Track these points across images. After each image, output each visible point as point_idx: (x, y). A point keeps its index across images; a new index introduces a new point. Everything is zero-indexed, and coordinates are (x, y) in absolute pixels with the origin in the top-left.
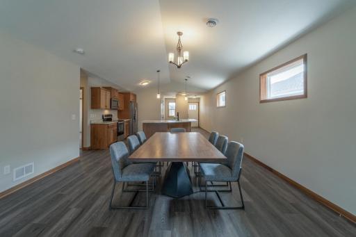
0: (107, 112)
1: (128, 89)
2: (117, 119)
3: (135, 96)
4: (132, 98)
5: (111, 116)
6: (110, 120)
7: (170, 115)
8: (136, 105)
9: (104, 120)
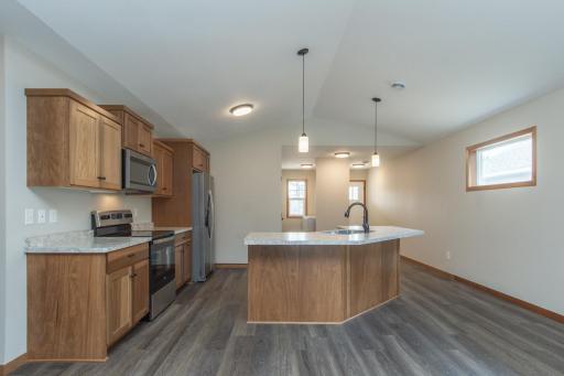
0: (109, 203)
1: (185, 132)
2: (151, 227)
3: (206, 155)
4: (197, 161)
5: (129, 215)
6: (124, 231)
7: (292, 213)
8: (209, 182)
9: (99, 232)
